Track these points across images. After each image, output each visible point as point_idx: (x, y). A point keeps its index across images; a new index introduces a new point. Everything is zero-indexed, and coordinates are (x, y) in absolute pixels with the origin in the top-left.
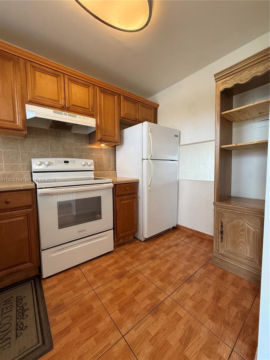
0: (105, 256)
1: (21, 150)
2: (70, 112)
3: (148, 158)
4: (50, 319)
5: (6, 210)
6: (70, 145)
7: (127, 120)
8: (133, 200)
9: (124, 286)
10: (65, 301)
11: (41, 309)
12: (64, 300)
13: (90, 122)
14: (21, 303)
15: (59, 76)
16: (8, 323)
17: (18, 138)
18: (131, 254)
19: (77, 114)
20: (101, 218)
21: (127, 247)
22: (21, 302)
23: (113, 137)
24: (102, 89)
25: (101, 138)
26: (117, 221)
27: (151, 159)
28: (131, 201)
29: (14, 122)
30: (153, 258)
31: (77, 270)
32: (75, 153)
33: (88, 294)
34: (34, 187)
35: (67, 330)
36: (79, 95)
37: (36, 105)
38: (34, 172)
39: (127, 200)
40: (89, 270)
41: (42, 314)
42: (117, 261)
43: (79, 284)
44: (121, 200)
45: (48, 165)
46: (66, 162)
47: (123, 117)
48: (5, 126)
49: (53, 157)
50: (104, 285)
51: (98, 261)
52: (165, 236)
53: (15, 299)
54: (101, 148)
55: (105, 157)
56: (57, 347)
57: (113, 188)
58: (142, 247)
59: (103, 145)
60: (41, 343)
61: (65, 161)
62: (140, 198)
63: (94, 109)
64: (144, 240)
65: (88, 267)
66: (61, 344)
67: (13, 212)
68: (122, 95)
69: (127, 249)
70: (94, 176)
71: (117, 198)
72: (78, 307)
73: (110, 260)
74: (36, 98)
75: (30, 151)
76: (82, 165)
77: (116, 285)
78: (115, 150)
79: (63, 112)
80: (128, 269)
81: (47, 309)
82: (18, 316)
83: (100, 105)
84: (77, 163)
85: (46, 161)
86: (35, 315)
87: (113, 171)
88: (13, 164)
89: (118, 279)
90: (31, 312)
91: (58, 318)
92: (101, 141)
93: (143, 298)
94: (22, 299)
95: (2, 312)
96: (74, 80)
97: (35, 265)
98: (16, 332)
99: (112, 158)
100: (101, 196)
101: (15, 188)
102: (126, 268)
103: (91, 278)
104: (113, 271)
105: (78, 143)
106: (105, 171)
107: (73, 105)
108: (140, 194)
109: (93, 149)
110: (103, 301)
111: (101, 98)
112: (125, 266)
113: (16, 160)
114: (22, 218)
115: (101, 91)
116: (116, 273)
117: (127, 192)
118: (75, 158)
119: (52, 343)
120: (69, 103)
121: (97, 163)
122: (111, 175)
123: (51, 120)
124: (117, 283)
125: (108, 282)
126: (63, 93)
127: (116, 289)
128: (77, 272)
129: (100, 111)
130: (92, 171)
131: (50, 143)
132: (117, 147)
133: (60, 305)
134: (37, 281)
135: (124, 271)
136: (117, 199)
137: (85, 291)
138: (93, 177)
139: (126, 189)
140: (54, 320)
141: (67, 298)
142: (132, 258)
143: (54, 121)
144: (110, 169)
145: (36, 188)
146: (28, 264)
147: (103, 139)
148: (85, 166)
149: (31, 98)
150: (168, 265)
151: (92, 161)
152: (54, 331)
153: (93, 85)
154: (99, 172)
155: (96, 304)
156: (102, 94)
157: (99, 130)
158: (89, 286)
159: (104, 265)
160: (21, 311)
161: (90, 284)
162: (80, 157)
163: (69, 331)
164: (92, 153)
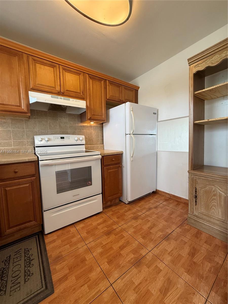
1: (26, 129)
2: (64, 96)
3: (131, 133)
4: (51, 268)
5: (14, 179)
6: (65, 123)
7: (112, 101)
8: (118, 169)
9: (111, 241)
10: (63, 253)
11: (44, 259)
12: (62, 253)
13: (81, 104)
14: (28, 254)
15: (55, 66)
16: (18, 270)
17: (24, 119)
18: (117, 214)
19: (71, 97)
20: (91, 185)
21: (114, 208)
22: (28, 253)
23: (101, 116)
24: (91, 76)
25: (91, 117)
26: (105, 187)
27: (133, 134)
28: (116, 170)
29: (20, 106)
30: (136, 218)
31: (72, 227)
32: (69, 131)
33: (82, 248)
34: (37, 160)
35: (65, 278)
36: (71, 81)
37: (37, 91)
38: (36, 147)
39: (113, 169)
40: (83, 228)
41: (45, 264)
42: (105, 220)
43: (74, 239)
44: (108, 169)
45: (48, 141)
46: (62, 138)
47: (109, 99)
48: (13, 110)
49: (52, 134)
50: (95, 241)
51: (90, 220)
52: (146, 199)
53: (24, 250)
54: (91, 126)
55: (94, 133)
56: (57, 291)
57: (101, 160)
58: (126, 209)
59: (92, 123)
60: (44, 287)
61: (61, 137)
62: (124, 167)
63: (84, 93)
64: (128, 202)
65: (82, 225)
66: (60, 289)
67: (20, 180)
68: (108, 80)
69: (114, 210)
70: (86, 149)
71: (104, 167)
72: (73, 258)
73: (99, 220)
74: (37, 86)
75: (33, 129)
76: (75, 140)
77: (105, 240)
78: (103, 127)
79: (59, 97)
80: (114, 227)
81: (49, 259)
82: (26, 265)
83: (89, 89)
84: (71, 139)
85: (46, 137)
86: (39, 264)
87: (101, 145)
88: (20, 141)
89: (106, 236)
90: (36, 262)
91: (58, 267)
92: (91, 119)
93: (128, 252)
94: (28, 251)
95: (13, 261)
96: (67, 69)
97: (39, 223)
98: (25, 278)
99: (100, 134)
100: (91, 166)
101: (22, 160)
102: (113, 227)
103: (84, 234)
104: (102, 229)
105: (71, 122)
106: (94, 145)
107: (67, 90)
108: (124, 164)
109: (84, 126)
110: (95, 254)
111: (90, 83)
112: (112, 225)
113: (22, 137)
114: (28, 185)
115: (90, 78)
116: (105, 231)
117: (113, 163)
118: (69, 134)
119: (53, 288)
120: (64, 88)
121: (88, 138)
122: (99, 148)
123: (50, 104)
124: (106, 239)
125: (98, 238)
126: (59, 81)
127: (105, 245)
128: (73, 229)
129: (90, 95)
130: (84, 145)
131: (48, 122)
132: (104, 124)
133: (59, 257)
134: (41, 237)
135: (112, 229)
137: (79, 245)
138: (84, 149)
139: (113, 160)
140: (55, 269)
141: (64, 251)
142: (118, 218)
143: (52, 105)
144: (99, 143)
145: (38, 160)
146: (33, 223)
148: (78, 141)
149: (33, 86)
150: (149, 225)
151: (83, 137)
152: (55, 278)
153: (83, 73)
154: (89, 146)
155: (89, 257)
156: (91, 80)
157: (88, 111)
158: (83, 241)
159: (95, 224)
160: (28, 260)
161: (83, 240)
162: (74, 133)
163: (67, 279)
164: (83, 130)
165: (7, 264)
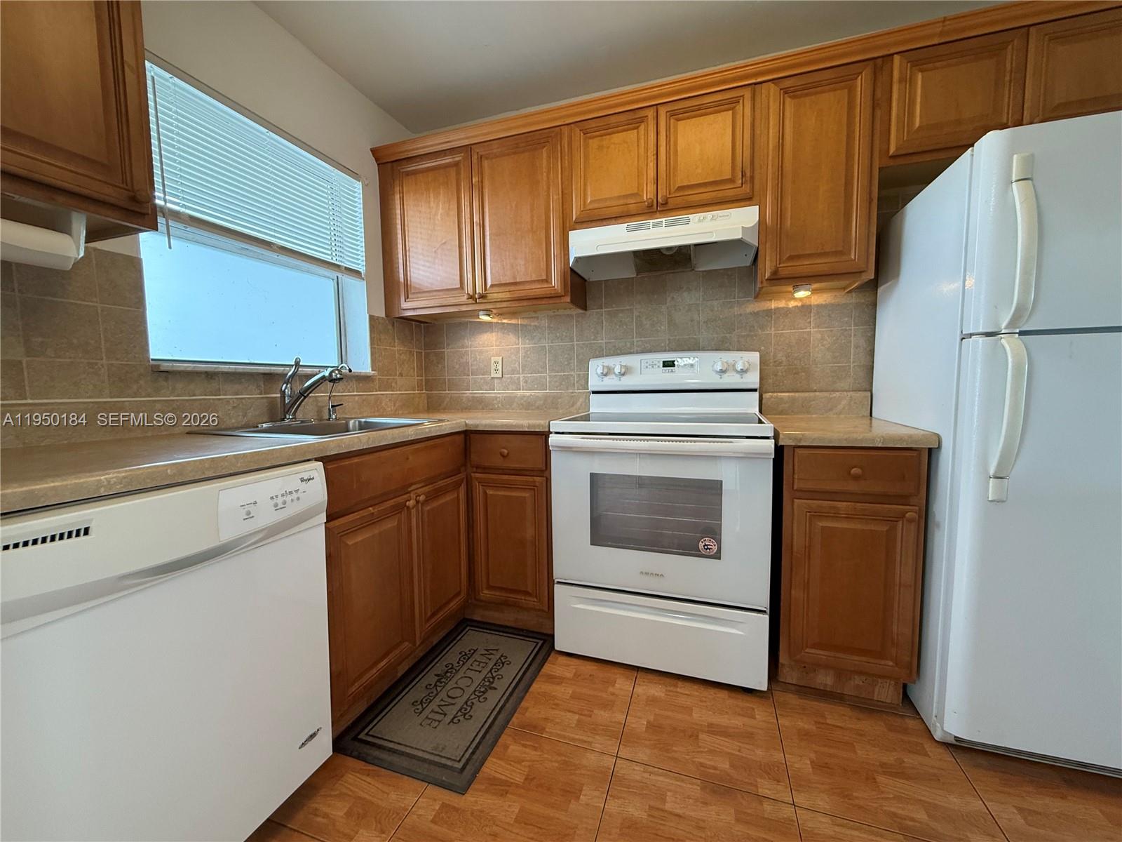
0: (726, 692)
1: (577, 341)
2: (671, 214)
3: (997, 325)
4: (504, 739)
5: (501, 471)
6: (689, 310)
9: (702, 824)
10: (550, 728)
12: (549, 724)
14: (498, 670)
15: (643, 120)
16: (462, 689)
18: (832, 751)
19: (692, 211)
20: (717, 555)
21: (836, 716)
22: (499, 667)
24: (787, 83)
26: (793, 592)
28: (872, 527)
29: (548, 280)
31: (627, 677)
32: (704, 336)
33: (598, 754)
34: (545, 429)
35: (502, 788)
37: (594, 224)
38: (592, 392)
39: (849, 518)
40: (653, 701)
41: (501, 717)
42: (752, 734)
43: (602, 716)
44: (817, 515)
46: (669, 364)
47: (899, 152)
49: (643, 352)
50: (651, 769)
53: (498, 657)
54: (804, 306)
55: (822, 339)
56: (475, 799)
58: (912, 760)
59: (801, 294)
60: (459, 766)
61: (664, 362)
62: (938, 526)
63: (752, 171)
64: (948, 739)
65: (656, 690)
66: (476, 802)
68: (897, 53)
69: (830, 722)
70: (760, 410)
71: (798, 501)
72: (556, 761)
73: (730, 715)
74: (591, 207)
75: (594, 340)
76: (717, 372)
77: (682, 798)
79: (663, 220)
80: (765, 787)
81: (516, 715)
82: (478, 689)
84: (700, 366)
85: (616, 363)
87: (854, 394)
88: (562, 374)
89: (703, 789)
90: (493, 698)
91: (514, 749)
92: (785, 280)
94: (503, 664)
95: (471, 665)
96: (687, 107)
98: (457, 713)
99: (857, 340)
100: (721, 481)
101: (515, 426)
102: (759, 780)
103: (639, 723)
105: (715, 303)
106: (813, 391)
107: (681, 188)
108: (941, 508)
109: (769, 313)
110: (613, 806)
111: (784, 118)
112: (765, 772)
113: (568, 364)
114: (527, 494)
115: (786, 92)
116: (715, 768)
119: (470, 783)
120: (668, 185)
121: (785, 363)
122: (840, 407)
124: (689, 797)
125: (668, 772)
126: (652, 165)
127: (671, 813)
128: (622, 684)
129: (779, 171)
131: (636, 313)
133: (535, 727)
135: (751, 784)
136: (795, 507)
137: (599, 742)
138: (754, 411)
139: (849, 474)
140: (506, 747)
141: (558, 723)
142: (821, 767)
143: (637, 254)
144: (844, 385)
145: (547, 432)
146: (530, 600)
147: (783, 273)
148: (725, 376)
149: (579, 211)
151: (755, 357)
152: (493, 767)
153: (749, 88)
155: (590, 796)
156: (789, 100)
158: (617, 739)
159: (701, 716)
160: (487, 684)
161: (623, 736)
162: (720, 346)
163: (503, 794)
164: (762, 328)
165: (461, 663)
